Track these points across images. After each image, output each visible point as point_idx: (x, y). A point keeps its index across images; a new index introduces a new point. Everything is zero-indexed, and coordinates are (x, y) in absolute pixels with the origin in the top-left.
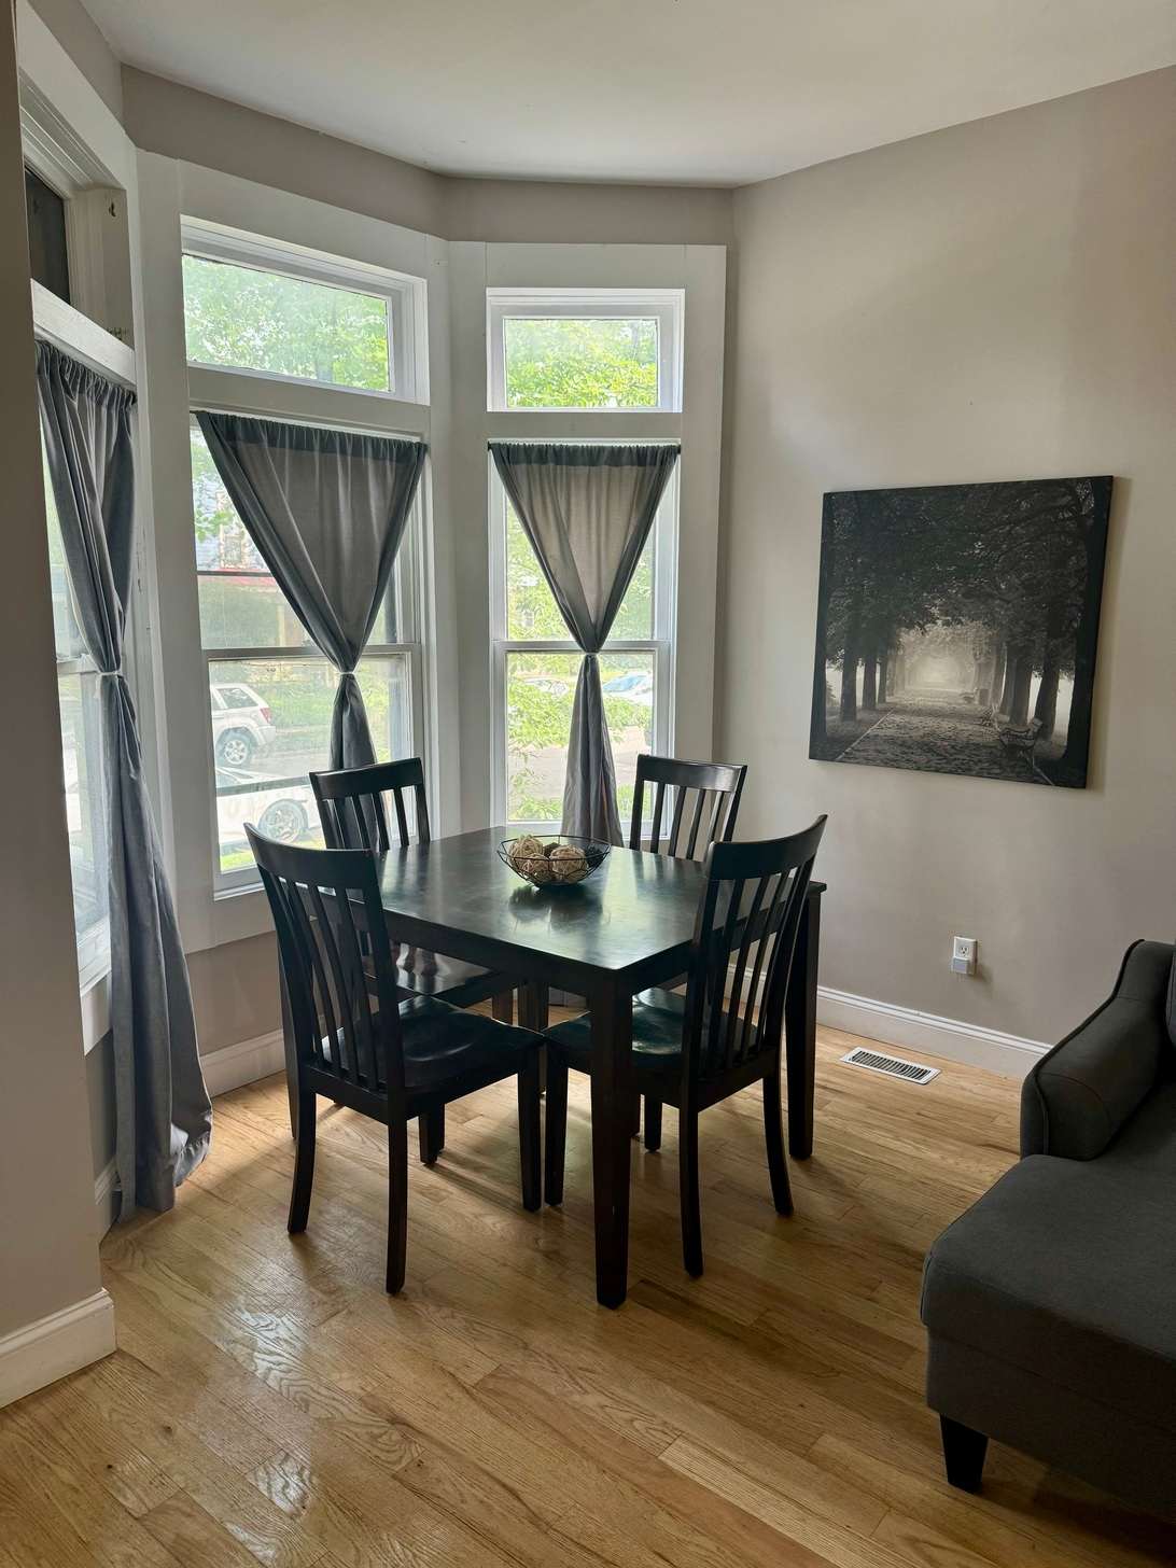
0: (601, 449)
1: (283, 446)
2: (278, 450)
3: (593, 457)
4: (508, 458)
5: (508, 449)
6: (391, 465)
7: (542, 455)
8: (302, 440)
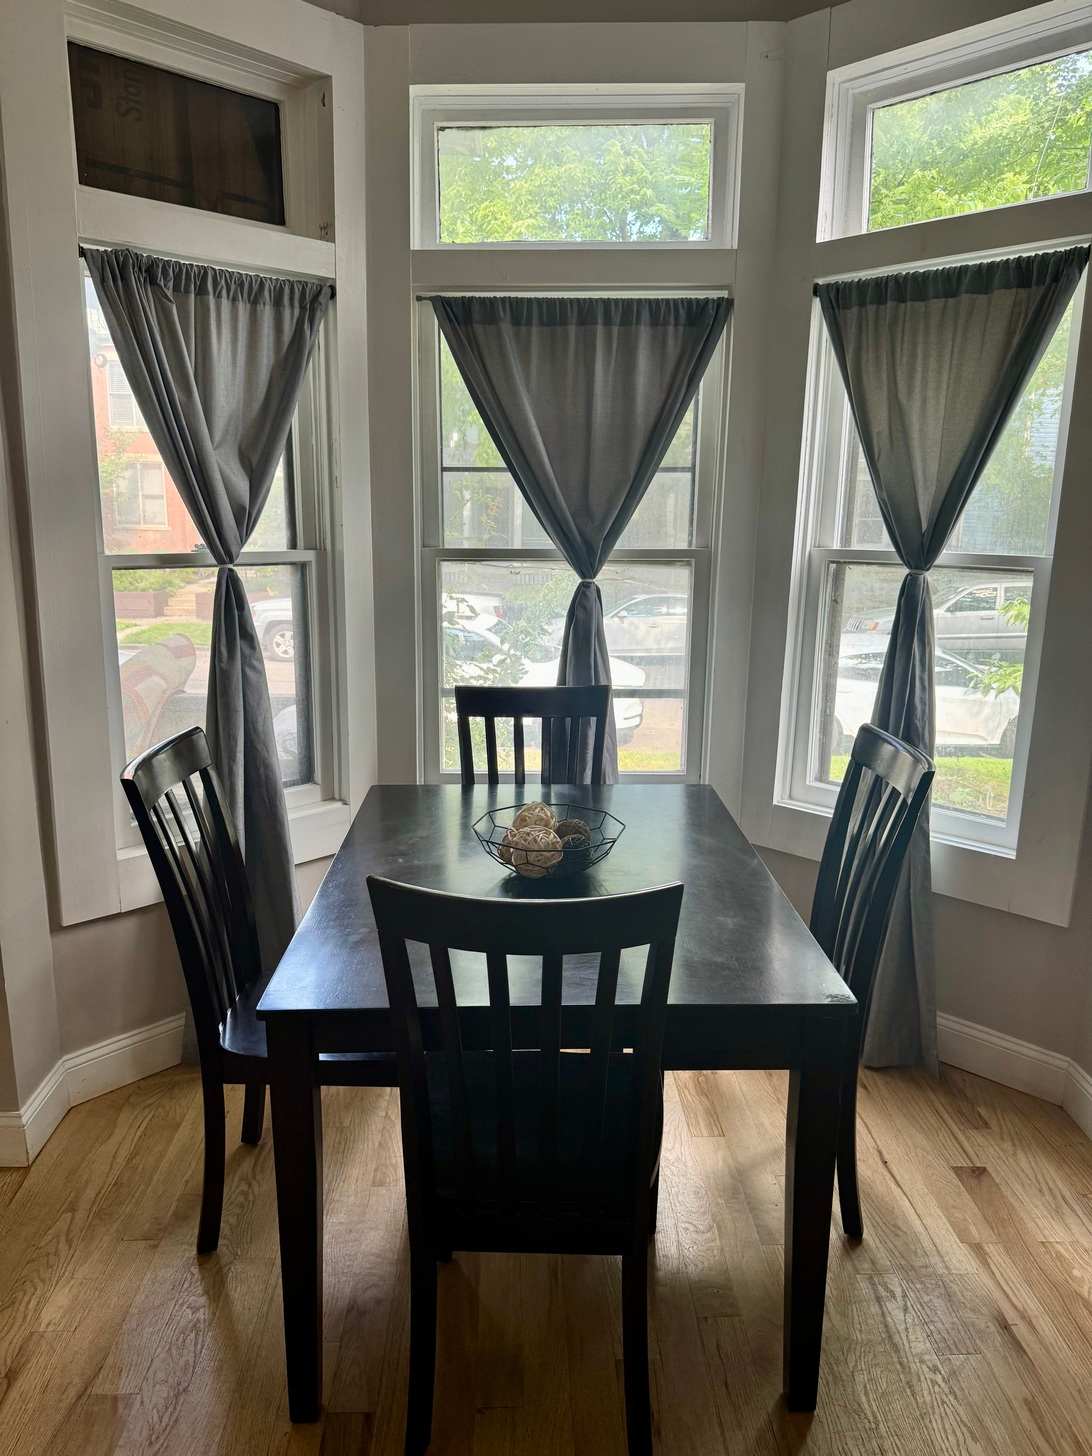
0: (963, 270)
1: (529, 323)
2: (523, 329)
3: (950, 283)
4: (837, 300)
5: (838, 290)
6: (676, 331)
7: (881, 290)
8: (554, 314)
